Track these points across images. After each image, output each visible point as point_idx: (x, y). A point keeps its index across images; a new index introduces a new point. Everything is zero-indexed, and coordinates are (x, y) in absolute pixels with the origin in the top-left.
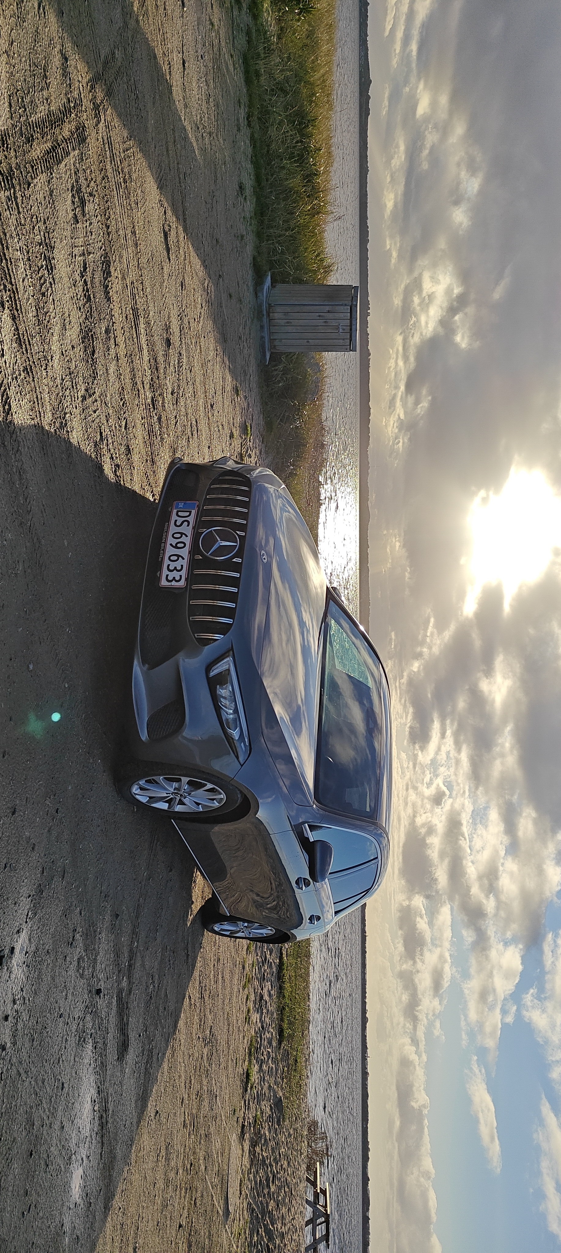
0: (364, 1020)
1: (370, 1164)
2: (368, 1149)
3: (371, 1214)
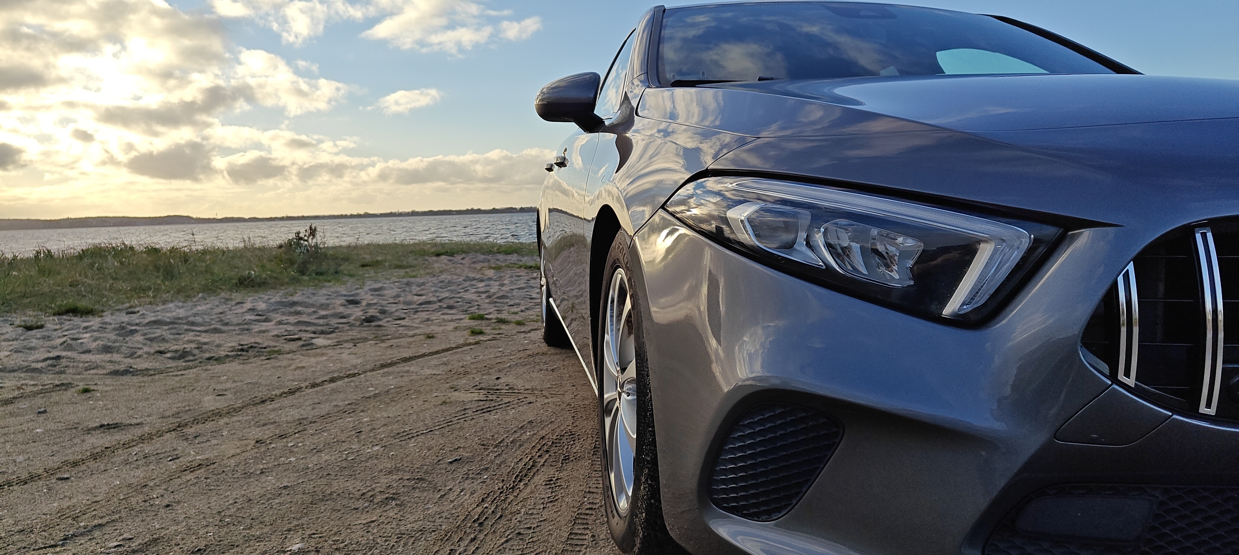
0: (367, 215)
1: (482, 208)
2: (472, 209)
3: (518, 206)
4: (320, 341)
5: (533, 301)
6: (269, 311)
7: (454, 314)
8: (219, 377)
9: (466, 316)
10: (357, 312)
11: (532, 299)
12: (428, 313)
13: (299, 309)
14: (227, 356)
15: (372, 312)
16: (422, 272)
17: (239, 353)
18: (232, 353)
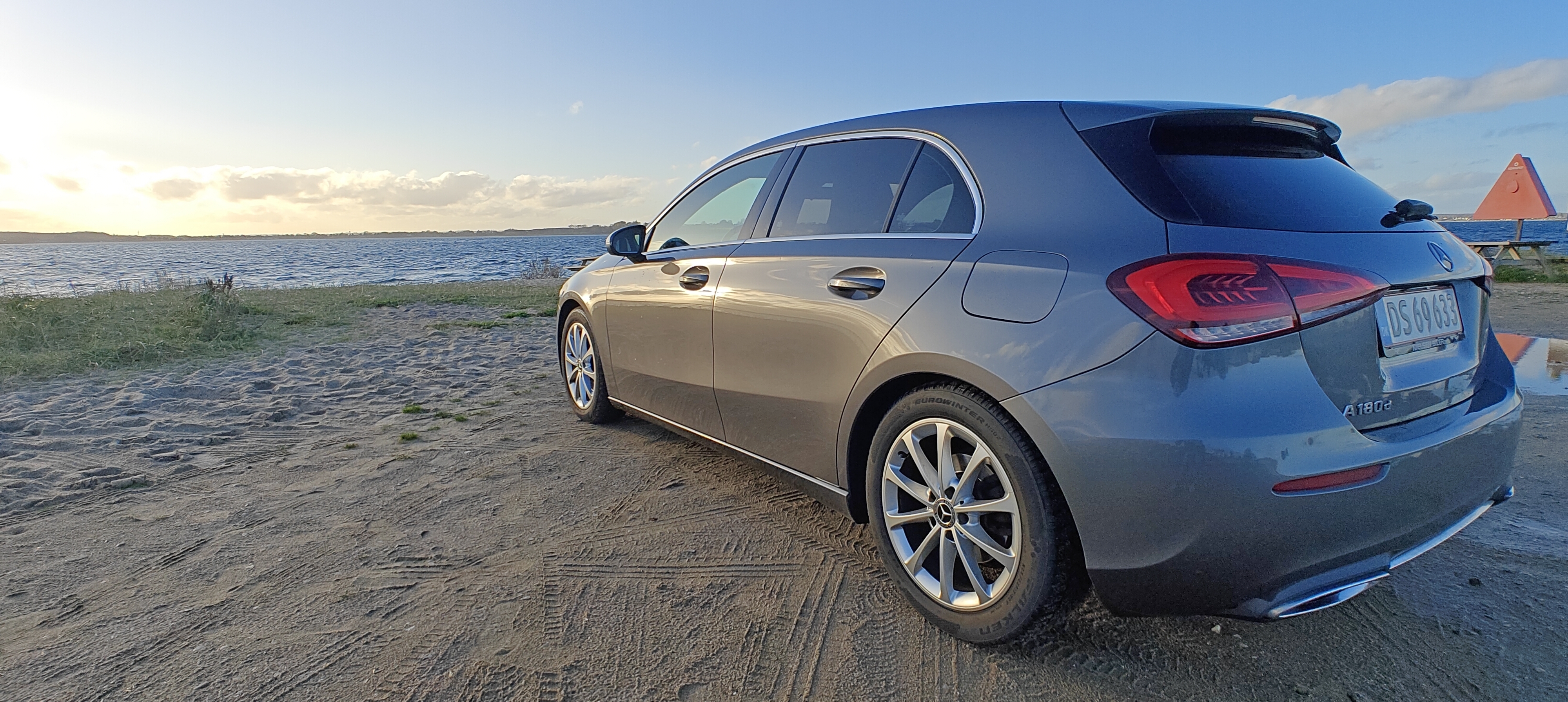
4: (206, 460)
5: (480, 378)
6: (146, 404)
7: (386, 404)
8: (31, 547)
9: (400, 406)
10: (266, 402)
11: (478, 375)
12: (354, 401)
13: (189, 401)
14: (60, 499)
15: (286, 402)
16: (357, 333)
17: (78, 492)
18: (68, 493)
